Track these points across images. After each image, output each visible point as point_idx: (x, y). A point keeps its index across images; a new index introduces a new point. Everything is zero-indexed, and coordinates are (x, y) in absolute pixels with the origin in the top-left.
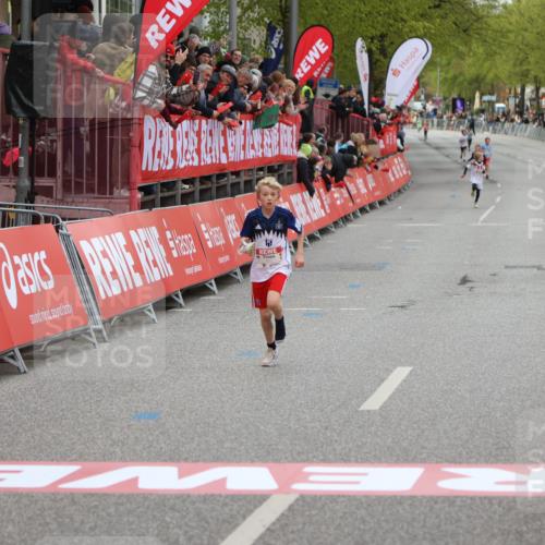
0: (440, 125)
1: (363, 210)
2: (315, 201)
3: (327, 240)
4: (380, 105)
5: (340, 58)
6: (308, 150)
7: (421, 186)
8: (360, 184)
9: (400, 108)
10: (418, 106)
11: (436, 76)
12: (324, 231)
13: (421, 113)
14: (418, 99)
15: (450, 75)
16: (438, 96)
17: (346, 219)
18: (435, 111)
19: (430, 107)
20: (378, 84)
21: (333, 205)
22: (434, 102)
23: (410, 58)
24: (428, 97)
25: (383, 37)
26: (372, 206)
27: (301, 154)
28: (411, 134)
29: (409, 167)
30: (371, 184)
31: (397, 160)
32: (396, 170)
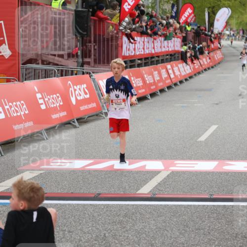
0: (235, 39)
1: (205, 70)
2: (188, 67)
3: (192, 80)
4: (212, 32)
5: (198, 14)
6: (185, 48)
7: (227, 61)
8: (204, 60)
9: (220, 33)
10: (228, 33)
11: (233, 22)
12: (191, 77)
13: (228, 35)
14: (227, 30)
15: (240, 21)
16: (235, 29)
17: (199, 73)
18: (233, 34)
19: (232, 33)
20: (211, 24)
21: (194, 68)
22: (233, 31)
23: (223, 15)
24: (231, 29)
25: (213, 7)
26: (209, 69)
27: (182, 49)
28: (223, 42)
29: (223, 54)
30: (209, 61)
31: (218, 52)
32: (218, 55)
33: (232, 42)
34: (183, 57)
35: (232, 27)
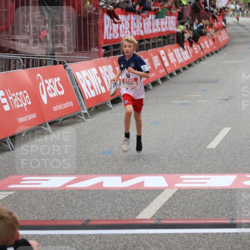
0: (243, 15)
1: (208, 55)
2: (186, 53)
3: (192, 69)
4: (214, 7)
6: (182, 27)
7: (234, 44)
8: (206, 44)
9: (224, 8)
10: (232, 7)
12: (190, 65)
13: (234, 10)
14: (232, 3)
16: (241, 2)
17: (200, 60)
18: (240, 9)
19: (238, 7)
21: (194, 53)
22: (240, 5)
24: (237, 3)
26: (212, 54)
27: (178, 30)
28: (230, 19)
29: (228, 35)
30: (211, 43)
31: (223, 32)
32: (223, 36)
33: (238, 19)
34: (179, 40)
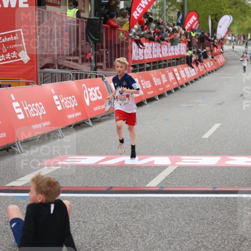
0: (237, 44)
1: (209, 73)
3: (197, 82)
4: (215, 38)
5: (202, 21)
6: (190, 52)
7: (230, 65)
8: (208, 64)
9: (222, 39)
10: (229, 38)
11: (235, 28)
12: (196, 80)
13: (230, 41)
14: (229, 36)
15: (240, 27)
16: (236, 35)
17: (203, 76)
18: (235, 40)
19: (234, 38)
20: (214, 30)
21: (199, 71)
23: (225, 22)
24: (233, 35)
25: (216, 15)
26: (212, 71)
27: (188, 54)
28: (226, 47)
29: (225, 58)
30: (212, 64)
31: (221, 56)
32: (220, 59)
35: (233, 32)
